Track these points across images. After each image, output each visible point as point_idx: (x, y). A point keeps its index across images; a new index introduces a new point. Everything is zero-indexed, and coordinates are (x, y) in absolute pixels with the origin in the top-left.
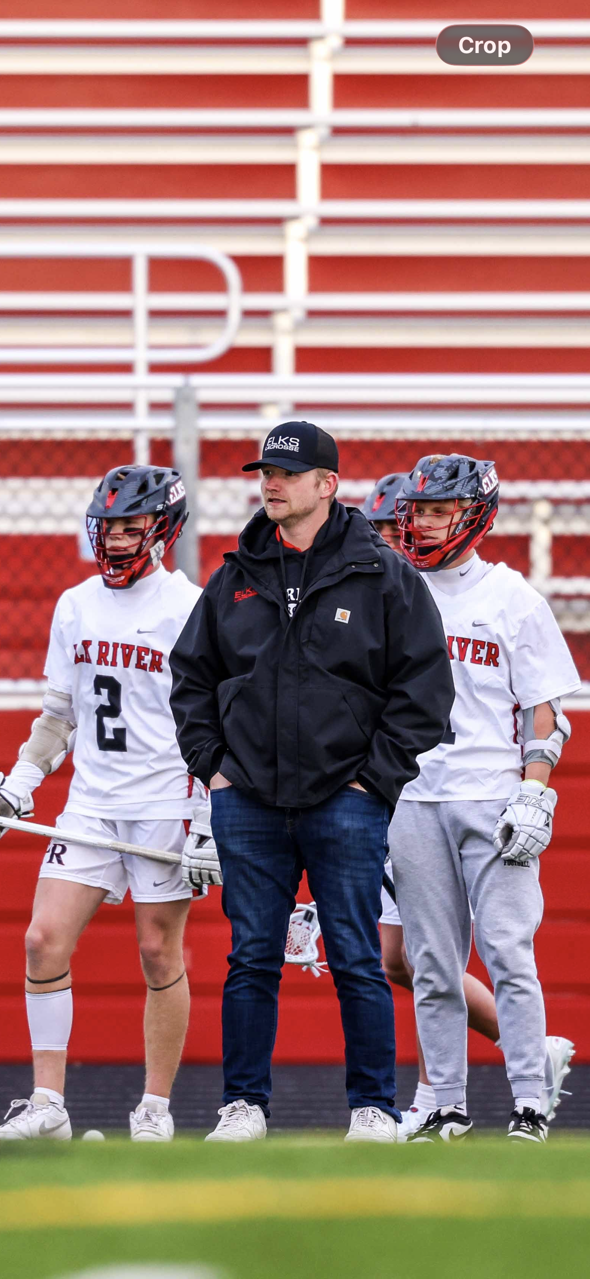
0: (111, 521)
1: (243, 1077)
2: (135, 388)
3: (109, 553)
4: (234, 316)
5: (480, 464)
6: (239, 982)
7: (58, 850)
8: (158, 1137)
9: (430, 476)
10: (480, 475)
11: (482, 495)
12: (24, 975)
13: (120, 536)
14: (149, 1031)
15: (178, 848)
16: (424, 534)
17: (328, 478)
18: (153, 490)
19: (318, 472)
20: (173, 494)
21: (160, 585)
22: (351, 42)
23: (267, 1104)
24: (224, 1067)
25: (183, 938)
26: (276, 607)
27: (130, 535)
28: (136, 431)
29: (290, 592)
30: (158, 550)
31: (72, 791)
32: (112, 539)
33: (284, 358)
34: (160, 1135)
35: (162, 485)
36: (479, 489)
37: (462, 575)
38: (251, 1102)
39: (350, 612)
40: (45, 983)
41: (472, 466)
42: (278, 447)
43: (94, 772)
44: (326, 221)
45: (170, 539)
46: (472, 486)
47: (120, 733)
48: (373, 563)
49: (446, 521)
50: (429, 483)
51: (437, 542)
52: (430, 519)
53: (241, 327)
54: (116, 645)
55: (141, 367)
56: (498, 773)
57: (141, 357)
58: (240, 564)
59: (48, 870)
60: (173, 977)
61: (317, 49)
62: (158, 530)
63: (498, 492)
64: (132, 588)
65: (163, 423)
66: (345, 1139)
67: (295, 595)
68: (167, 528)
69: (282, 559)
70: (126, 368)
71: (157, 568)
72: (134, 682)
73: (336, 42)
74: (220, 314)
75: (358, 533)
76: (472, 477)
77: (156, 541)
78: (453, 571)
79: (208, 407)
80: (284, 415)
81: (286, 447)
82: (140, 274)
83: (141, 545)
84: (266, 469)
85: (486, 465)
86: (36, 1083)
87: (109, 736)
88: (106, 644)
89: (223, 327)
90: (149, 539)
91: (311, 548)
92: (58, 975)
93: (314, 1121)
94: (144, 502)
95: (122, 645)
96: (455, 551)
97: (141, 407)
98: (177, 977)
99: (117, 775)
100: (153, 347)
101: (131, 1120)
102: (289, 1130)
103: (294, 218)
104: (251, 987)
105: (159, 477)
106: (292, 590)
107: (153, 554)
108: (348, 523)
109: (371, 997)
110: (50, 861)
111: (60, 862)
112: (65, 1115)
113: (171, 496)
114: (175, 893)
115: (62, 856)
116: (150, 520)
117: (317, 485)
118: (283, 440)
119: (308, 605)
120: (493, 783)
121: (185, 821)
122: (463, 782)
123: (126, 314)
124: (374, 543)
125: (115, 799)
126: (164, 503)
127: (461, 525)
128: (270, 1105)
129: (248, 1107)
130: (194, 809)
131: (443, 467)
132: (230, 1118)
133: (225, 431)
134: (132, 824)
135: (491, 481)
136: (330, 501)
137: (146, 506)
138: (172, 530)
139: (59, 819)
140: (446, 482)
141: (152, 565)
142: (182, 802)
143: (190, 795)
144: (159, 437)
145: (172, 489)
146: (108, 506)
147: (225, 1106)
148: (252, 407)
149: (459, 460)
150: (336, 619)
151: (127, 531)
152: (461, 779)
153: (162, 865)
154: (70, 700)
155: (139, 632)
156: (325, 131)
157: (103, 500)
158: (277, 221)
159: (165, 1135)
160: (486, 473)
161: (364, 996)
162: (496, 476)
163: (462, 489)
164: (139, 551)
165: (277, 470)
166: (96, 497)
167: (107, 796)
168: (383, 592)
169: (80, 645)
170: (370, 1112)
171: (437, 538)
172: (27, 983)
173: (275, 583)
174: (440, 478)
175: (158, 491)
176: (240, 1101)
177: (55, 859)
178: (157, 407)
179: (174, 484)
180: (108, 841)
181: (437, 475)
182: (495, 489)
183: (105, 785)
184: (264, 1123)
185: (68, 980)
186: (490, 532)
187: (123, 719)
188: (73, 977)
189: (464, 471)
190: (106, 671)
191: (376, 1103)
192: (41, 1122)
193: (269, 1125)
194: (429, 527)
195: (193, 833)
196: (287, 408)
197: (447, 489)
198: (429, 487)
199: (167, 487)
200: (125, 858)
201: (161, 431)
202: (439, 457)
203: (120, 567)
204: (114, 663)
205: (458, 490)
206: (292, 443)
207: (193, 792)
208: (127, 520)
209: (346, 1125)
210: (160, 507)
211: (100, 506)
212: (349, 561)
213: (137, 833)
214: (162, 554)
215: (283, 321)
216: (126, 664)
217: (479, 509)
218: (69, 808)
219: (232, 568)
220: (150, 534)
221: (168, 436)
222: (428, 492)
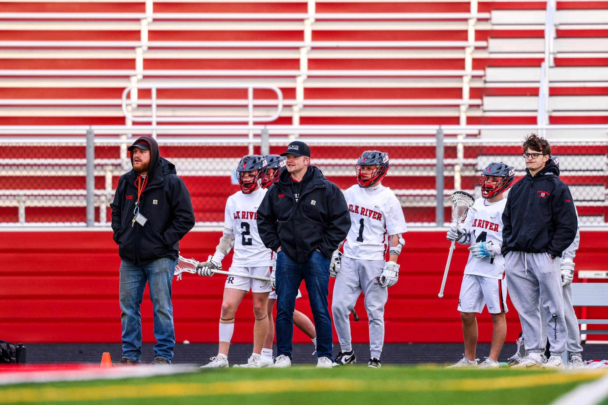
0: (244, 172)
1: (283, 347)
2: (249, 130)
3: (244, 183)
4: (280, 107)
5: (383, 154)
6: (280, 318)
7: (231, 279)
8: (257, 367)
9: (366, 158)
10: (383, 157)
11: (383, 164)
12: (220, 317)
13: (247, 177)
14: (255, 333)
15: (268, 276)
16: (364, 176)
17: (307, 159)
18: (258, 162)
19: (304, 157)
20: (264, 164)
21: (260, 193)
22: (317, 20)
23: (291, 355)
24: (277, 345)
25: (268, 304)
26: (292, 199)
27: (251, 177)
28: (249, 143)
29: (296, 195)
30: (259, 181)
31: (233, 259)
32: (245, 178)
33: (296, 120)
34: (257, 366)
35: (260, 161)
36: (382, 162)
37: (375, 190)
38: (286, 355)
39: (315, 201)
40: (227, 320)
41: (380, 154)
42: (292, 148)
43: (241, 253)
44: (309, 77)
45: (263, 178)
46: (380, 161)
47: (250, 240)
48: (322, 185)
49: (371, 172)
50: (366, 160)
51: (368, 178)
52: (366, 171)
53: (283, 110)
54: (248, 212)
55: (251, 123)
56: (375, 252)
57: (251, 120)
58: (279, 186)
59: (228, 285)
60: (264, 316)
61: (306, 22)
62: (259, 175)
63: (388, 162)
64: (252, 194)
65: (258, 141)
66: (316, 367)
67: (297, 196)
68: (262, 174)
69: (292, 184)
70: (246, 123)
71: (259, 188)
72: (254, 224)
73: (313, 20)
74: (276, 106)
75: (318, 175)
76: (380, 158)
77: (259, 179)
78: (372, 188)
79: (272, 136)
80: (296, 138)
81: (294, 149)
82: (251, 94)
83: (254, 180)
84: (288, 156)
85: (385, 154)
86: (219, 352)
87: (247, 241)
88: (245, 212)
89: (277, 110)
90: (257, 178)
91: (302, 181)
92: (231, 318)
93: (306, 361)
94: (255, 166)
95: (250, 212)
96: (373, 182)
97: (251, 136)
98: (265, 316)
99: (249, 253)
100: (254, 117)
101: (248, 361)
102: (299, 364)
103: (299, 76)
104: (284, 319)
105: (259, 158)
106: (297, 195)
107: (258, 183)
108: (314, 172)
109: (325, 322)
110: (229, 283)
111: (232, 283)
112: (227, 362)
113: (263, 164)
114: (267, 290)
115: (232, 281)
116: (257, 172)
117: (304, 161)
118: (293, 146)
119: (302, 199)
120: (373, 255)
121: (270, 267)
122: (364, 254)
123: (246, 106)
124: (322, 178)
125: (248, 260)
126: (261, 166)
127: (376, 173)
128: (292, 356)
129: (285, 357)
130: (273, 263)
131: (370, 155)
132: (279, 360)
133: (277, 143)
134: (253, 268)
135: (386, 159)
136: (308, 167)
137: (256, 168)
138: (264, 175)
139: (230, 269)
140: (371, 159)
141: (258, 186)
142: (269, 261)
143: (272, 259)
144: (257, 145)
145: (263, 162)
146: (244, 168)
147: (278, 357)
148: (286, 136)
149: (376, 153)
150: (311, 204)
151: (250, 175)
152: (363, 253)
153: (263, 281)
154: (232, 231)
155: (255, 208)
156: (309, 48)
157: (242, 166)
158: (294, 77)
159: (259, 366)
160: (384, 157)
161: (323, 321)
162: (388, 158)
163: (376, 162)
164: (254, 182)
165: (291, 156)
166: (239, 165)
167: (246, 259)
168: (326, 195)
169: (235, 213)
170: (324, 358)
171: (368, 177)
172: (220, 320)
173: (291, 191)
174: (370, 158)
175: (259, 163)
176: (282, 355)
177: (230, 282)
178: (256, 136)
179: (264, 160)
180: (246, 275)
181: (368, 157)
182: (387, 161)
183: (245, 256)
184: (290, 362)
185: (233, 320)
186: (386, 176)
187: (251, 236)
188: (235, 319)
189: (377, 156)
190: (245, 221)
191: (326, 355)
192: (220, 364)
193: (291, 363)
194: (366, 173)
195: (273, 271)
196: (297, 136)
197: (371, 162)
198: (366, 161)
199: (262, 161)
200: (251, 279)
201: (258, 143)
202: (369, 151)
203: (247, 187)
204: (247, 218)
205: (375, 162)
206: (296, 147)
207: (273, 258)
208: (250, 172)
209: (316, 362)
210: (260, 168)
211: (241, 168)
212: (315, 184)
213: (255, 271)
214: (261, 183)
215: (296, 109)
216: (251, 218)
217: (382, 168)
218: (233, 265)
219: (276, 187)
220: (257, 176)
221: (259, 145)
222: (365, 163)
